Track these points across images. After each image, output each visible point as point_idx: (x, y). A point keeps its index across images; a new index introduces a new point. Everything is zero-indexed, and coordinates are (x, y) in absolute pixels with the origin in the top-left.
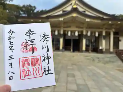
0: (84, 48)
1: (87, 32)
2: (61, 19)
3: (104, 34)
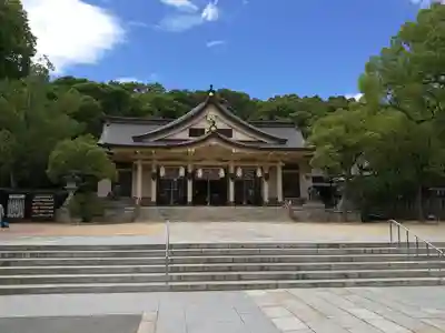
0: (232, 199)
1: (236, 168)
2: (191, 150)
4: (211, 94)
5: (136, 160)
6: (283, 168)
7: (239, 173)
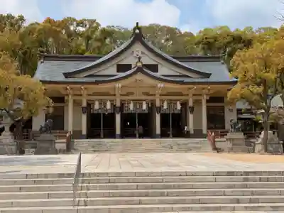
0: (158, 131)
2: (118, 85)
3: (191, 104)
4: (137, 31)
5: (67, 95)
6: (208, 101)
7: (165, 107)
